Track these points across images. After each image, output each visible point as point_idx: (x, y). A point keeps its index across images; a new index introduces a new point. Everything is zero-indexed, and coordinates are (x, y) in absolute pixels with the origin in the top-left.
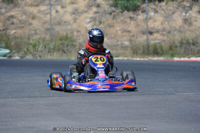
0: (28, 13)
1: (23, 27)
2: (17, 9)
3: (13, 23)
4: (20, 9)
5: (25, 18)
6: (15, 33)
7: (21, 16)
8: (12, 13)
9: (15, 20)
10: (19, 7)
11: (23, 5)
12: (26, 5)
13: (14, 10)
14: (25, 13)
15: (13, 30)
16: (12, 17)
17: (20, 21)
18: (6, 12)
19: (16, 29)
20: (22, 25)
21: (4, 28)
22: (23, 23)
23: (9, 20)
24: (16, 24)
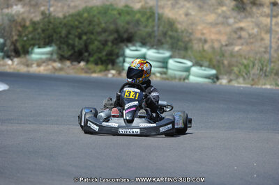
0: (261, 26)
1: (252, 43)
2: (249, 19)
3: (240, 37)
4: (253, 20)
5: (257, 32)
6: (240, 49)
7: (253, 29)
8: (242, 25)
9: (244, 34)
10: (252, 17)
11: (258, 15)
12: (261, 15)
13: (245, 20)
14: (258, 25)
15: (238, 45)
16: (241, 29)
17: (250, 35)
18: (235, 22)
19: (242, 45)
20: (252, 40)
21: (227, 43)
22: (253, 38)
23: (235, 32)
24: (244, 38)
